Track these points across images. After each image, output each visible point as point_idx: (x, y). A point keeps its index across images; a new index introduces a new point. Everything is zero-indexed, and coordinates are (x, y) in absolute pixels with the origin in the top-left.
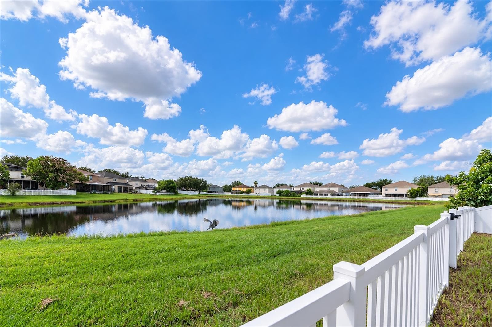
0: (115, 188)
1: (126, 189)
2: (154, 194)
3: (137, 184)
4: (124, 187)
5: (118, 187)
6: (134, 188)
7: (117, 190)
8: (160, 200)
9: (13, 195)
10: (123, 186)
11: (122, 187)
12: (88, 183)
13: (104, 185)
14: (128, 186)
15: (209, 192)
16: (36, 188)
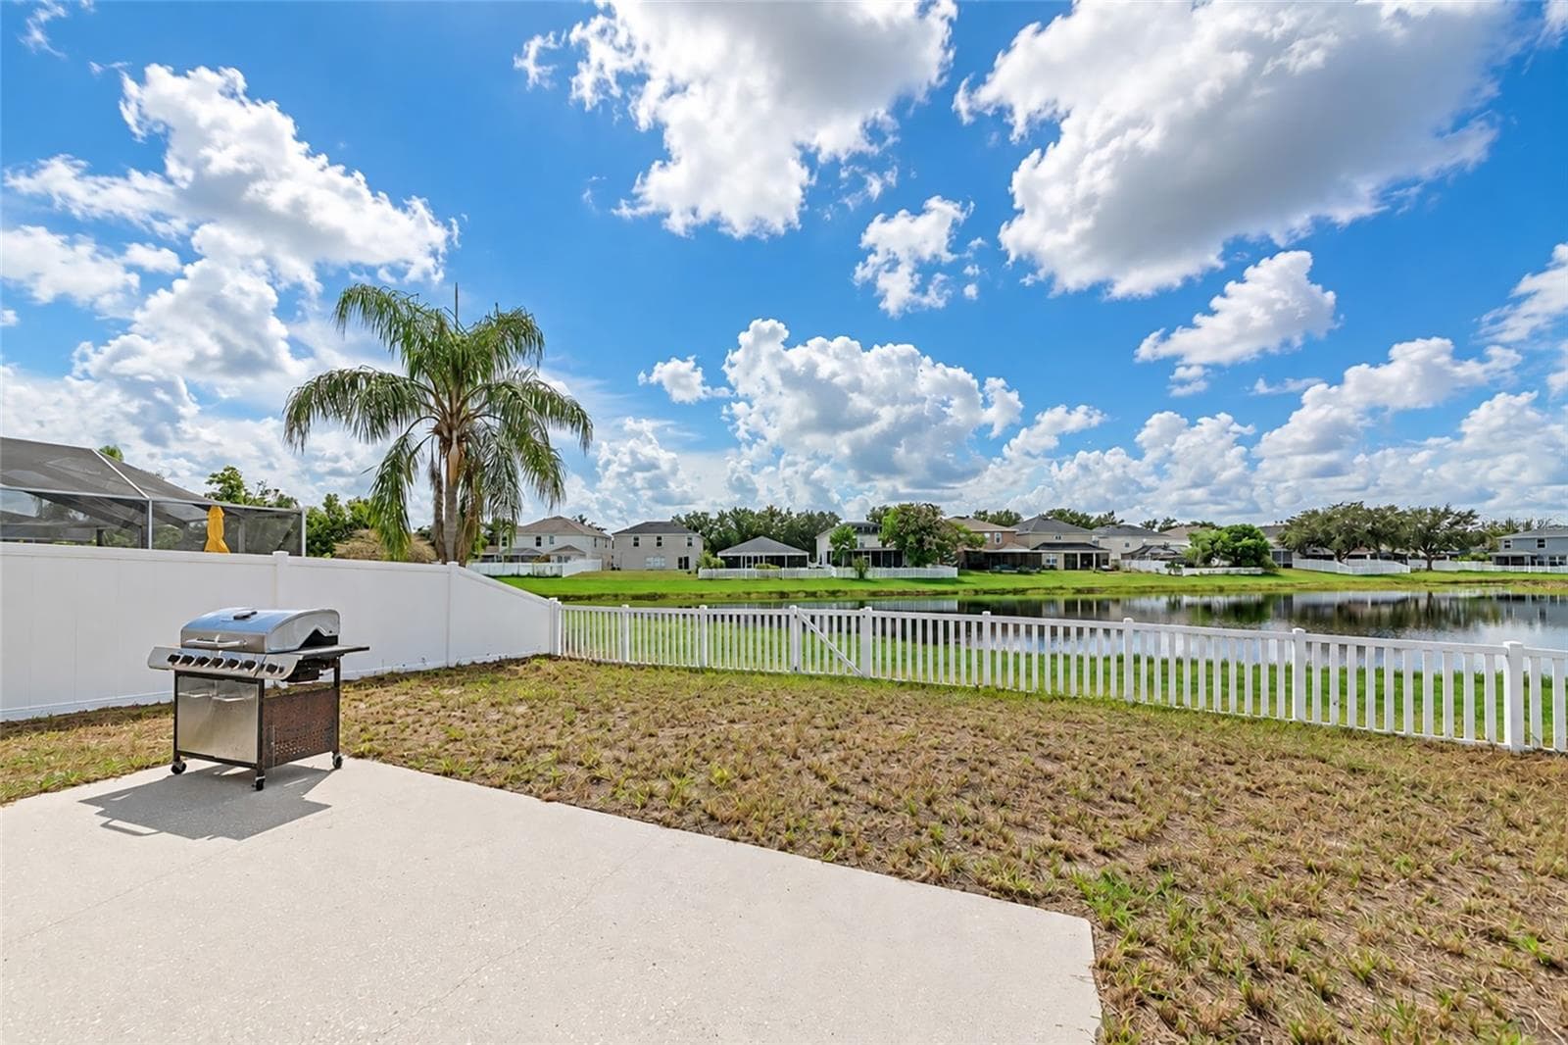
0: (1057, 557)
1: (1089, 560)
2: (1173, 573)
3: (1127, 545)
4: (1082, 555)
5: (1066, 555)
6: (1112, 557)
7: (1061, 564)
8: (1193, 591)
9: (861, 577)
10: (1078, 552)
11: (1075, 555)
12: (983, 550)
13: (1026, 553)
14: (1095, 552)
15: (1504, 561)
16: (898, 564)
